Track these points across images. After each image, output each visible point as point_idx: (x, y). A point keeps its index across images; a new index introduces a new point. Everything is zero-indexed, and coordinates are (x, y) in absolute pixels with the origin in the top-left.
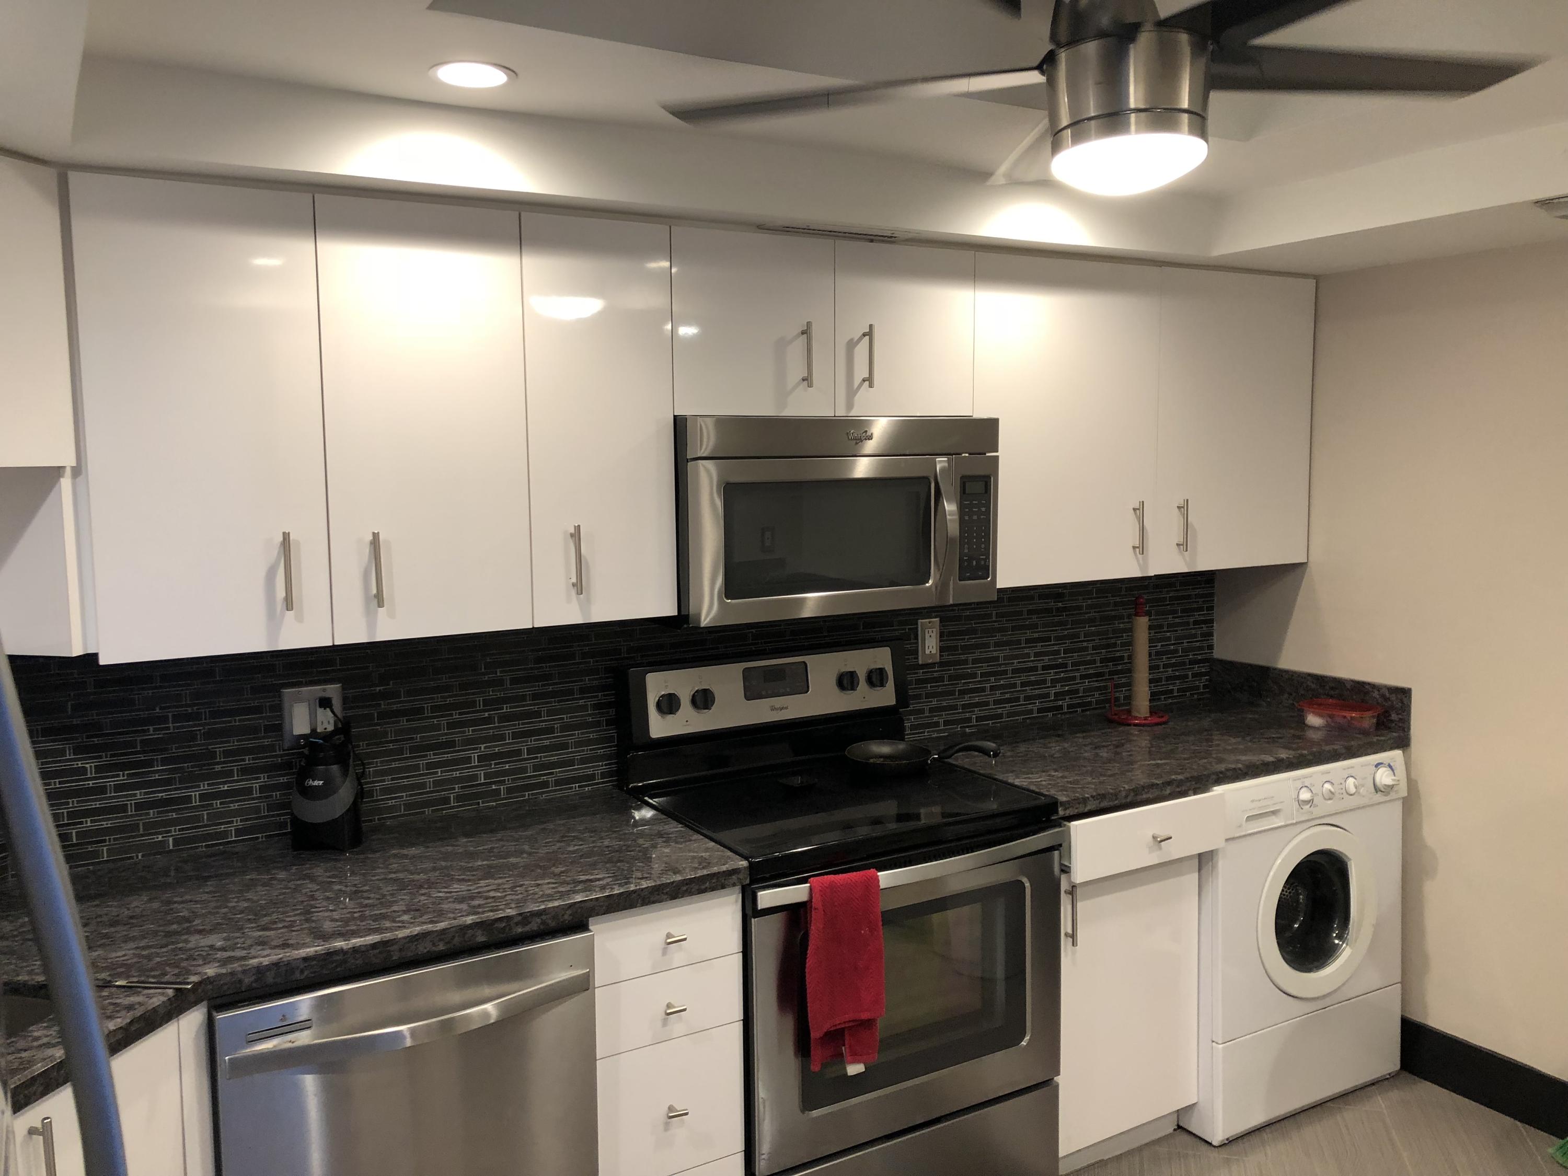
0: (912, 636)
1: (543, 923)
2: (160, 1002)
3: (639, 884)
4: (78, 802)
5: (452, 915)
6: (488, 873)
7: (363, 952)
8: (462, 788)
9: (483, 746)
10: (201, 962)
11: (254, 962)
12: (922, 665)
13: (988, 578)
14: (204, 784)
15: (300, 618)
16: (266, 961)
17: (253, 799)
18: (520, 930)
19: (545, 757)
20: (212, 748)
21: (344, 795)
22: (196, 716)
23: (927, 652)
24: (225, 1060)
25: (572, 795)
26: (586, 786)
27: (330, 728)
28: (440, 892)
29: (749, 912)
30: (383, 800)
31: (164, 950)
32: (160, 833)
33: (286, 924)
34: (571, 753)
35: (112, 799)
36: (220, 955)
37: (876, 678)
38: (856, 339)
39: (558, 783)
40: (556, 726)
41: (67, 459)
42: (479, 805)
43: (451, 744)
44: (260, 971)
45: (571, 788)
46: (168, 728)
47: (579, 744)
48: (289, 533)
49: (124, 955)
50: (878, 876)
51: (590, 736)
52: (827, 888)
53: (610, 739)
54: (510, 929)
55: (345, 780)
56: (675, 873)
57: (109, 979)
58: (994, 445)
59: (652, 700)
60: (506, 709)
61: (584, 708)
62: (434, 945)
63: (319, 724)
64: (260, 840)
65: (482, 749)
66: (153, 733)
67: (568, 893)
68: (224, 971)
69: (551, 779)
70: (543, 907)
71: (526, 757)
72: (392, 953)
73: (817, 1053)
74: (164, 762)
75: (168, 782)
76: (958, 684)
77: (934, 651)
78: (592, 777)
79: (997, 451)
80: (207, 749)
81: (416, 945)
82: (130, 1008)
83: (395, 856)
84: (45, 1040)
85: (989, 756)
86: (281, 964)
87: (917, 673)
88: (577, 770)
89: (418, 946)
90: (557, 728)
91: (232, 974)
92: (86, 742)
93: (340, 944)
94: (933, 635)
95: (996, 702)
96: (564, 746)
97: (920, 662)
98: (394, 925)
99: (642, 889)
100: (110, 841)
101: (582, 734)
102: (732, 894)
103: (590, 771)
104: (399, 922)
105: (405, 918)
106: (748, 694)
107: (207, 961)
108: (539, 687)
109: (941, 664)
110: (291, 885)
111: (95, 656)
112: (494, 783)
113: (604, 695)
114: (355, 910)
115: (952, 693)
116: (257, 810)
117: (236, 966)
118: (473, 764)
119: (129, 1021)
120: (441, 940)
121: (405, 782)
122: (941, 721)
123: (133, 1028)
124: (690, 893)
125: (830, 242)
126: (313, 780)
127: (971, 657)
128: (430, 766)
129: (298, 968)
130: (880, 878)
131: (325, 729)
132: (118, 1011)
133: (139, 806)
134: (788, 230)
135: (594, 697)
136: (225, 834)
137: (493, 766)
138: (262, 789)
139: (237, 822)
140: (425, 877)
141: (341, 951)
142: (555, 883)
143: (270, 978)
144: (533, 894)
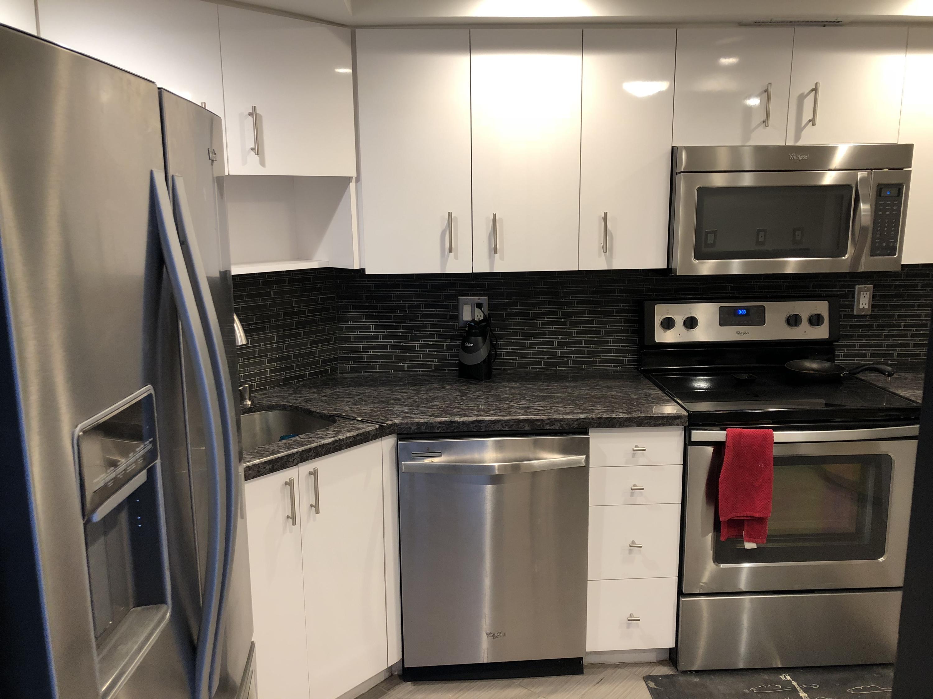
0: (850, 296)
1: (561, 426)
2: (372, 429)
3: (618, 415)
4: (367, 342)
5: (514, 414)
6: (543, 399)
7: (467, 424)
8: (548, 358)
9: (560, 337)
10: (395, 416)
11: (416, 420)
12: (856, 315)
13: (895, 255)
14: (421, 341)
15: (456, 257)
16: (422, 421)
17: (443, 350)
18: (548, 428)
19: (595, 347)
20: (425, 323)
21: (482, 353)
22: (419, 307)
23: (861, 307)
24: (402, 463)
25: (609, 370)
26: (619, 366)
27: (482, 318)
28: (515, 404)
29: (687, 443)
30: (506, 359)
31: (384, 409)
32: (401, 362)
33: (438, 407)
34: (610, 346)
35: (381, 342)
36: (404, 415)
37: (816, 320)
38: (806, 93)
39: (601, 362)
40: (602, 330)
41: (354, 174)
42: (557, 368)
43: (543, 334)
44: (419, 425)
45: (610, 366)
46: (406, 311)
47: (614, 342)
48: (451, 213)
49: (367, 409)
50: (773, 434)
51: (622, 338)
52: (737, 435)
53: (634, 341)
54: (543, 426)
55: (484, 345)
56: (641, 413)
57: (356, 417)
58: (908, 162)
59: (658, 320)
60: (574, 318)
61: (619, 322)
62: (503, 427)
63: (476, 316)
64: (446, 371)
65: (560, 339)
66: (399, 313)
67: (578, 413)
68: (403, 422)
69: (598, 359)
70: (561, 418)
71: (584, 345)
72: (482, 427)
73: (724, 530)
74: (404, 327)
75: (406, 337)
76: (885, 330)
77: (866, 307)
78: (622, 361)
79: (910, 167)
80: (423, 323)
81: (494, 426)
82: (359, 429)
83: (503, 386)
84: (321, 435)
85: (885, 375)
86: (428, 423)
87: (852, 321)
88: (613, 356)
89: (495, 426)
90: (603, 331)
91: (407, 424)
92: (371, 314)
93: (457, 419)
94: (867, 296)
95: (915, 345)
96: (607, 342)
97: (855, 313)
98: (485, 414)
99: (620, 418)
100: (380, 362)
101: (617, 336)
102: (679, 431)
103: (621, 358)
104: (488, 413)
105: (492, 412)
106: (721, 322)
107: (398, 416)
108: (593, 307)
109: (871, 316)
110: (450, 392)
111: (364, 270)
112: (566, 357)
113: (632, 316)
114: (471, 406)
115: (879, 336)
116: (445, 356)
117: (409, 421)
118: (554, 346)
119: (356, 434)
120: (506, 425)
121: (518, 351)
122: (869, 354)
123: (358, 438)
124: (649, 425)
125: (790, 29)
126: (468, 343)
127: (897, 313)
128: (531, 344)
129: (436, 427)
130: (774, 435)
131: (479, 319)
132: (353, 430)
133: (393, 347)
134: (759, 24)
135: (626, 316)
136: (430, 366)
137: (565, 348)
138: (448, 346)
139: (436, 361)
140: (512, 396)
141: (456, 422)
142: (574, 408)
143: (423, 429)
144: (559, 411)
